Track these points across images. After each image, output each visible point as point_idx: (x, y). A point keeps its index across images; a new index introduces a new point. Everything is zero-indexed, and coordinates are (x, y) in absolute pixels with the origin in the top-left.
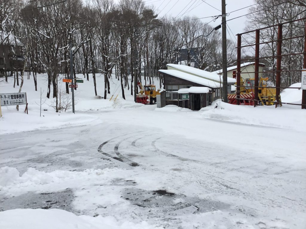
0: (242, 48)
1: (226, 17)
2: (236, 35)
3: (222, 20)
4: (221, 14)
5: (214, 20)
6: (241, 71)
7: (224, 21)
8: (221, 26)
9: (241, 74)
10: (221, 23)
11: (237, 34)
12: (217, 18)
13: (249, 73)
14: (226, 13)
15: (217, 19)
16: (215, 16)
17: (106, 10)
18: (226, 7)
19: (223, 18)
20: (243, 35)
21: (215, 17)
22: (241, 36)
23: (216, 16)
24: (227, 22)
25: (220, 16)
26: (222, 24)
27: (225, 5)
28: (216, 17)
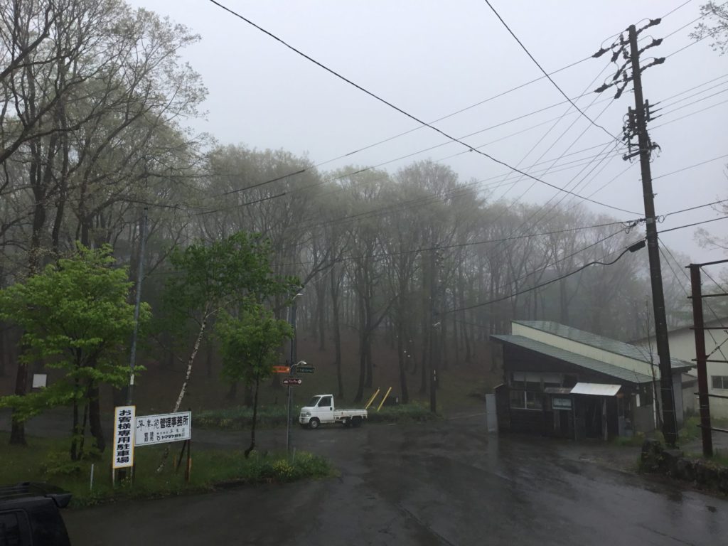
0: (706, 298)
1: (657, 224)
2: (686, 267)
3: (648, 230)
4: (644, 217)
5: (627, 230)
6: (707, 354)
7: (652, 232)
8: (646, 243)
10: (646, 235)
11: (688, 265)
12: (635, 225)
14: (656, 215)
15: (634, 227)
16: (627, 222)
17: (370, 196)
18: (655, 200)
19: (647, 225)
20: (703, 267)
21: (628, 224)
22: (700, 270)
23: (632, 221)
24: (659, 235)
25: (641, 220)
26: (646, 238)
27: (652, 196)
28: (632, 223)
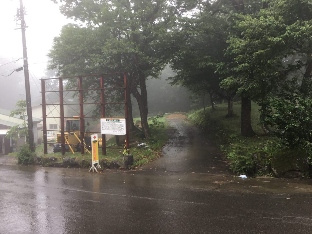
0: (47, 93)
1: (28, 61)
2: (40, 80)
3: (24, 63)
4: (23, 57)
5: (15, 62)
6: (46, 115)
7: (26, 64)
8: (23, 68)
9: (47, 118)
13: (55, 118)
14: (28, 57)
15: (18, 61)
16: (15, 58)
19: (24, 61)
22: (45, 81)
23: (17, 58)
24: (29, 65)
25: (21, 58)
26: (23, 66)
27: (26, 49)
